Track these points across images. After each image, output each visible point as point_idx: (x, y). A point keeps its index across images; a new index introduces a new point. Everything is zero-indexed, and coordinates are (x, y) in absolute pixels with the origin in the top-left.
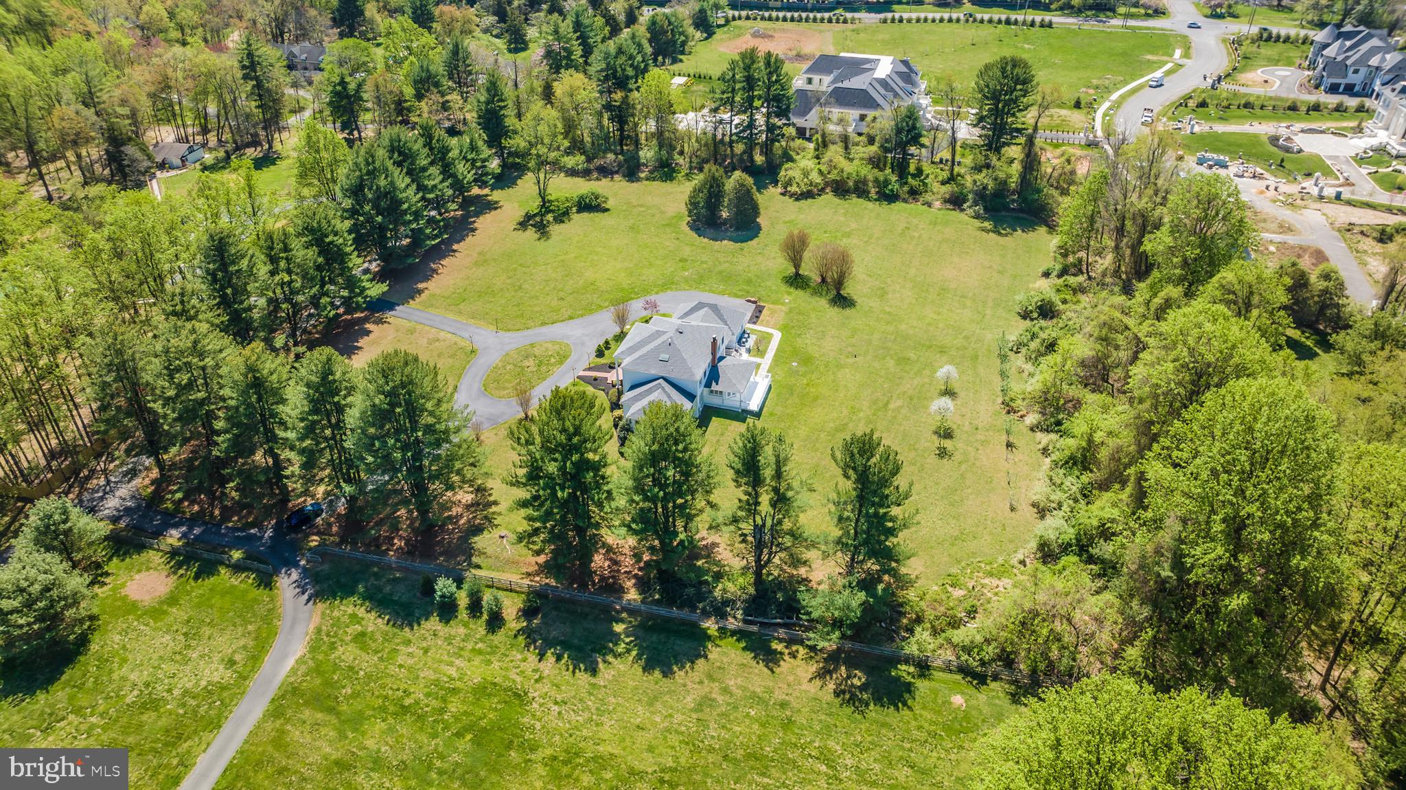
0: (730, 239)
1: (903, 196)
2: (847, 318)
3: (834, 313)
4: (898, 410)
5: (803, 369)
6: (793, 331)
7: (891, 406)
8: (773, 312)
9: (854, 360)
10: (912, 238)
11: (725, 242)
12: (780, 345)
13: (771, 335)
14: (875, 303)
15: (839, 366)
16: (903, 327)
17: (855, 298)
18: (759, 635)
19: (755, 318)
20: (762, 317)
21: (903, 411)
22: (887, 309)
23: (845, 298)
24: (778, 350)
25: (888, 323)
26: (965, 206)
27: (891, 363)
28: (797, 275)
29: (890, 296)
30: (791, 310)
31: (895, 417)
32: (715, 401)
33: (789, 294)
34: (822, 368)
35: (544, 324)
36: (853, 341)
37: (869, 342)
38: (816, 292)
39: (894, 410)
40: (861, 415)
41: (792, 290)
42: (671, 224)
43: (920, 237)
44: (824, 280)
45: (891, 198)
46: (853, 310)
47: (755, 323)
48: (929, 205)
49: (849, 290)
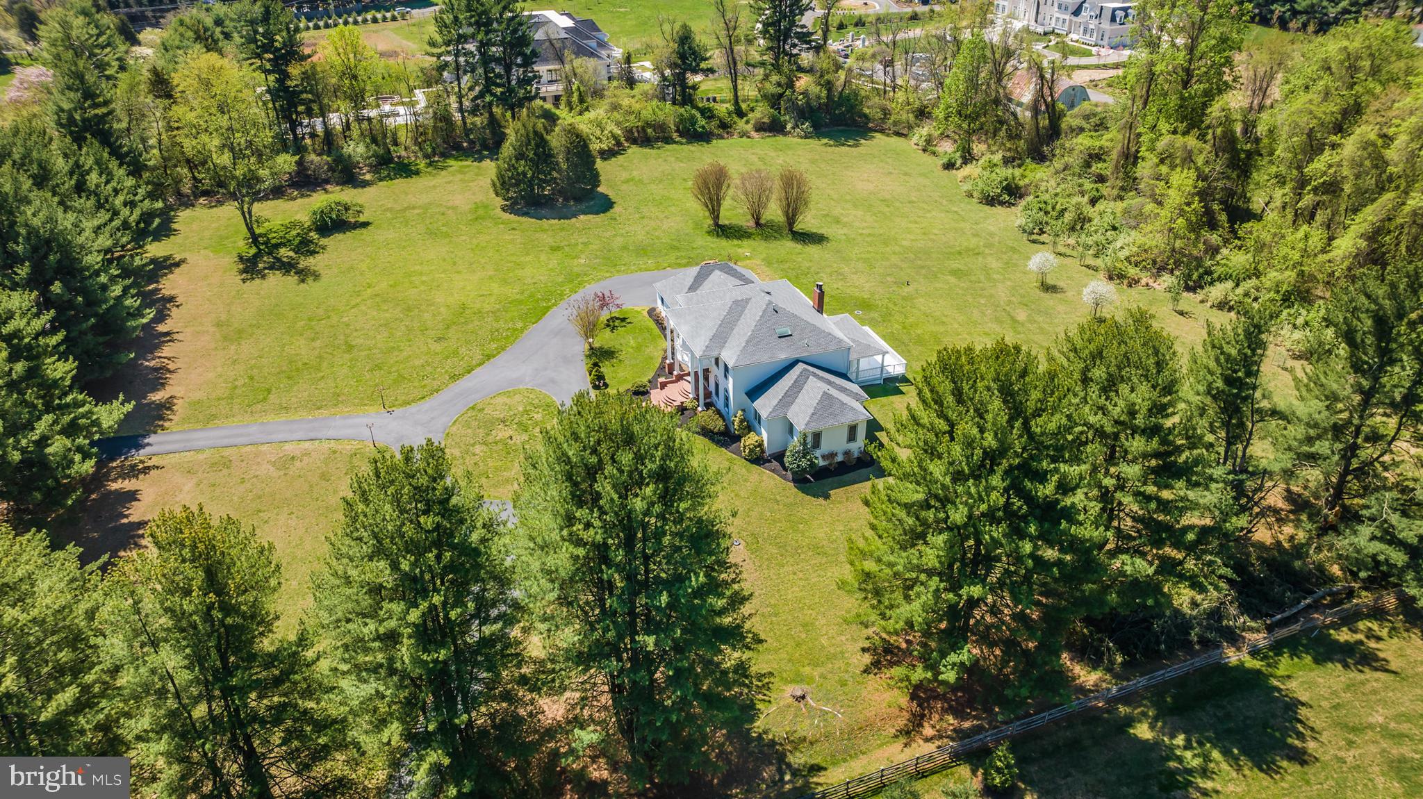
1: (716, 131)
2: (839, 251)
5: (875, 315)
9: (911, 288)
14: (842, 230)
15: (908, 299)
16: (904, 243)
18: (1306, 632)
22: (863, 232)
23: (809, 237)
25: (885, 244)
26: (789, 126)
27: (951, 279)
28: (719, 225)
30: (767, 262)
33: (739, 246)
34: (892, 307)
35: (455, 377)
36: (881, 270)
37: (898, 267)
38: (767, 237)
41: (735, 241)
42: (478, 215)
44: (757, 222)
45: (703, 137)
46: (832, 242)
48: (744, 134)
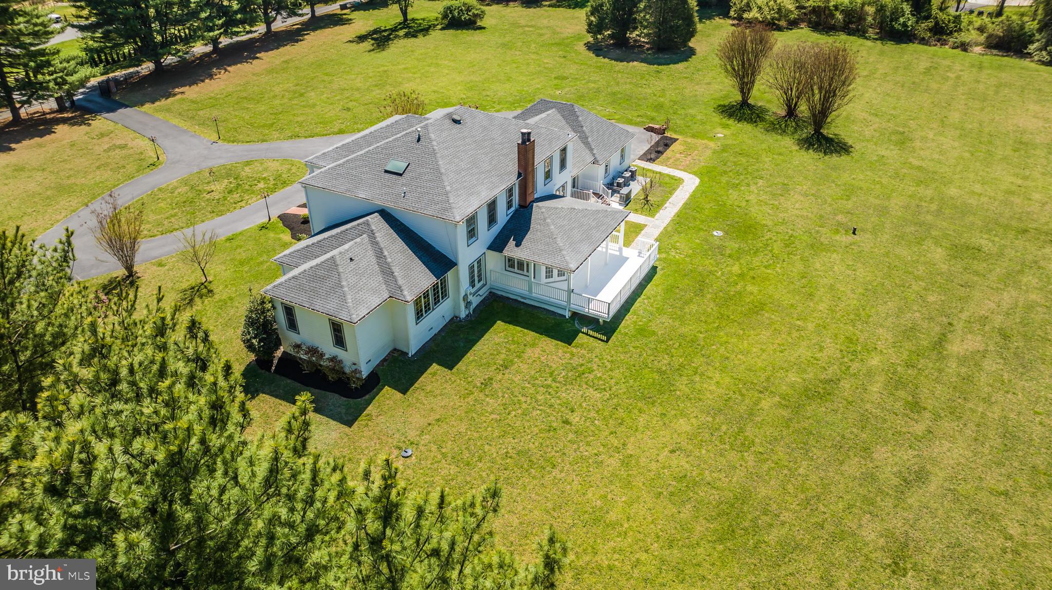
0: (643, 61)
2: (834, 168)
3: (809, 159)
4: (974, 360)
5: (732, 245)
6: (724, 179)
7: (955, 347)
8: (689, 148)
9: (850, 238)
10: (947, 79)
11: (635, 63)
12: (693, 196)
13: (680, 181)
14: (890, 153)
15: (816, 247)
16: (953, 191)
17: (850, 142)
19: (655, 153)
20: (669, 153)
21: (989, 365)
22: (916, 162)
23: (829, 141)
24: (686, 206)
25: (919, 183)
26: (1028, 52)
27: (938, 254)
28: (744, 103)
29: (918, 144)
30: (725, 148)
31: (968, 379)
32: (515, 285)
33: (726, 126)
34: (777, 247)
35: (293, 137)
36: (849, 205)
37: (883, 211)
38: (777, 127)
39: (963, 360)
40: (875, 361)
41: (731, 122)
43: (958, 77)
44: (791, 112)
45: (901, 37)
46: (844, 158)
47: (651, 160)
49: (835, 127)
